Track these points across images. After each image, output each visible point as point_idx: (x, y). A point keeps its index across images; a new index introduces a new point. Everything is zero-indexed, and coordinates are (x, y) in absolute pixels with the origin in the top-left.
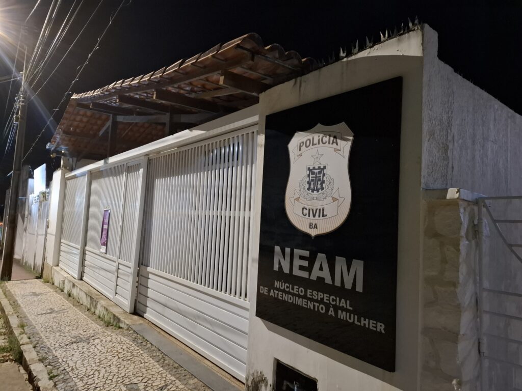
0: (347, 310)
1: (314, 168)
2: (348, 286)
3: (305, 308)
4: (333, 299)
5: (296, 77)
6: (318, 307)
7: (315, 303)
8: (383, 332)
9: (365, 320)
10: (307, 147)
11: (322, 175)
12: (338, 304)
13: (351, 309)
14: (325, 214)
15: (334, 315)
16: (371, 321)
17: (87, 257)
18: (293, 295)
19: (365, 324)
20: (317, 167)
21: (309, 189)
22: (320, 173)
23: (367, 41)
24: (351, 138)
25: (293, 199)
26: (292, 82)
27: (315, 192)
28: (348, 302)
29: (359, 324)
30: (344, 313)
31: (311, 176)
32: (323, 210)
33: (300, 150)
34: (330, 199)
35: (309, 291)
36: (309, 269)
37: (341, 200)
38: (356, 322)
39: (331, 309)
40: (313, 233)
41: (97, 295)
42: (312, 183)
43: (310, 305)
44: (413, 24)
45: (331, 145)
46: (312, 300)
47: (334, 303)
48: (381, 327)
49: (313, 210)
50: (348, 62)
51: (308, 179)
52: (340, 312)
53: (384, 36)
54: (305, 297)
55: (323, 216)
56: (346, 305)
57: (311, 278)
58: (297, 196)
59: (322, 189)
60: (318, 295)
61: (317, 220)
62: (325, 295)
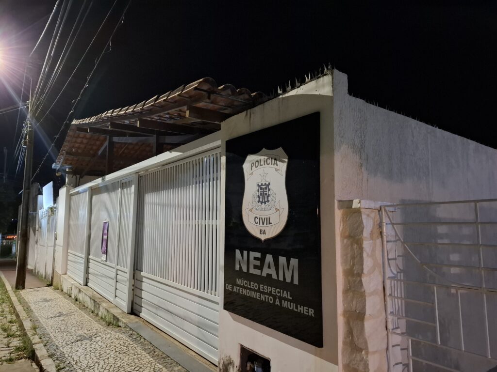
0: (288, 300)
1: (262, 185)
2: (288, 280)
3: (258, 300)
4: (278, 291)
5: (247, 110)
6: (268, 298)
7: (266, 296)
8: (313, 315)
9: (300, 307)
10: (256, 167)
11: (267, 190)
12: (282, 296)
13: (291, 298)
14: (271, 222)
15: (279, 305)
16: (305, 308)
17: (91, 265)
18: (250, 289)
19: (300, 310)
20: (264, 184)
21: (259, 202)
22: (266, 188)
23: (296, 81)
24: (287, 160)
25: (247, 210)
26: (244, 113)
27: (263, 204)
28: (289, 293)
29: (296, 310)
30: (286, 302)
31: (260, 191)
32: (269, 218)
33: (251, 169)
34: (273, 210)
35: (261, 285)
36: (260, 268)
37: (281, 210)
38: (295, 309)
39: (277, 300)
40: (263, 237)
41: (99, 298)
42: (261, 197)
43: (263, 297)
44: (327, 69)
45: (273, 166)
46: (263, 293)
47: (279, 295)
48: (311, 312)
49: (262, 219)
50: (283, 98)
51: (258, 194)
52: (283, 301)
53: (308, 78)
54: (258, 291)
55: (269, 224)
56: (287, 295)
57: (262, 275)
58: (250, 208)
59: (268, 201)
60: (267, 288)
61: (265, 227)
62: (273, 288)
